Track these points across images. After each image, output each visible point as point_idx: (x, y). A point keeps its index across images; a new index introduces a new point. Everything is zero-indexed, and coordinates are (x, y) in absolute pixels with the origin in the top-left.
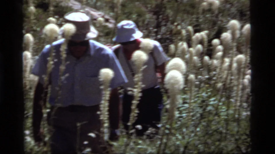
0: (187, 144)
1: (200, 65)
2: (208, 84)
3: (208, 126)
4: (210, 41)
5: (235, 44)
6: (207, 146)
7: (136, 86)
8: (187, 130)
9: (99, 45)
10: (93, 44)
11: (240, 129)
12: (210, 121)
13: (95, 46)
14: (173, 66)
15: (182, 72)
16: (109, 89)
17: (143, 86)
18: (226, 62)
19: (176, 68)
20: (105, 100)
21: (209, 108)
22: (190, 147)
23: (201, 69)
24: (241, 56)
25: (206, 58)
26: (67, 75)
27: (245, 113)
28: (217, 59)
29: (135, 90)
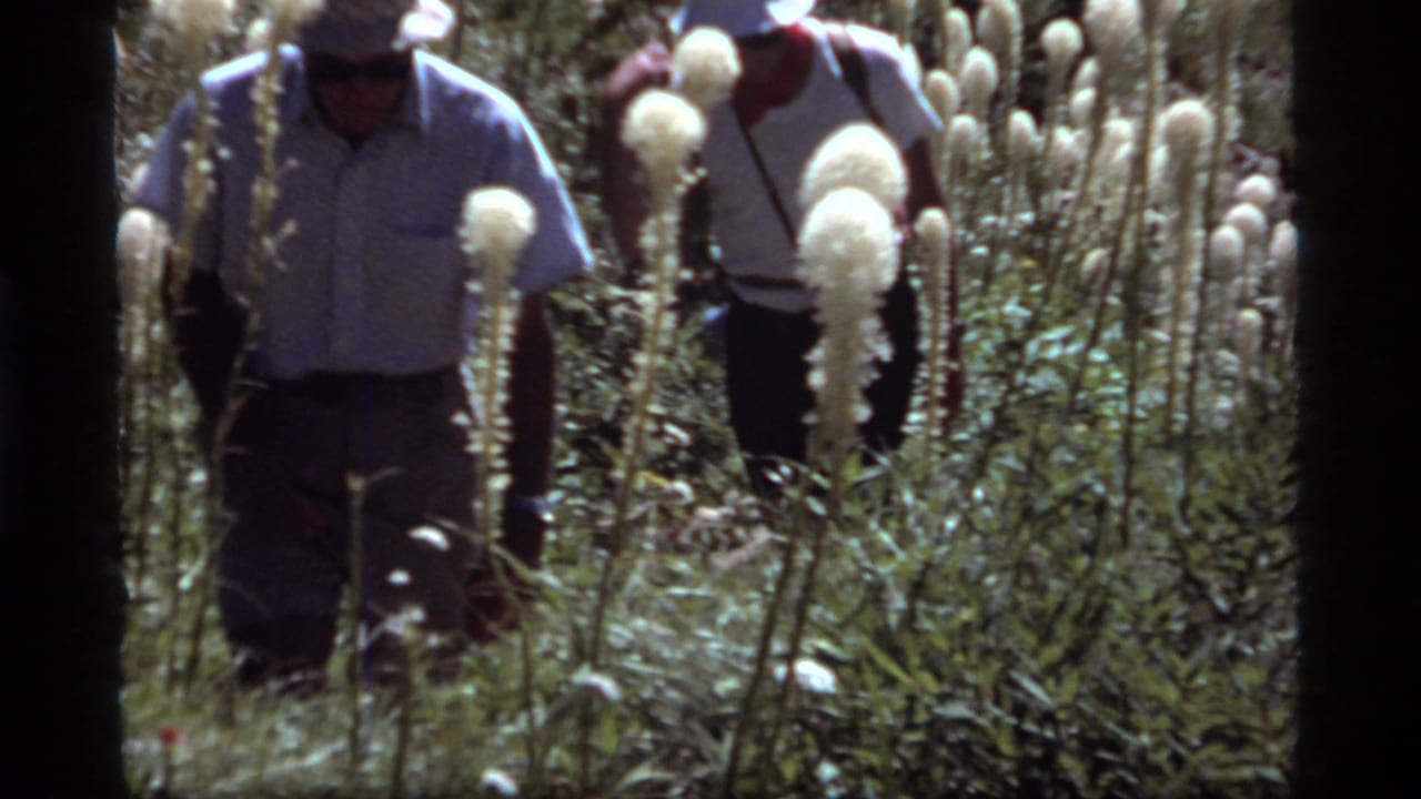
0: (923, 573)
1: (986, 155)
2: (1029, 252)
3: (1033, 473)
4: (1032, 33)
5: (1160, 46)
6: (1027, 580)
7: (649, 278)
8: (920, 496)
9: (458, 77)
10: (431, 72)
11: (1200, 489)
12: (1040, 450)
13: (439, 85)
14: (841, 167)
15: (885, 201)
16: (515, 294)
17: (687, 275)
18: (1119, 141)
19: (860, 177)
20: (493, 354)
21: (1042, 380)
22: (939, 588)
23: (997, 180)
24: (1192, 108)
25: (1021, 120)
26: (290, 228)
27: (1225, 403)
28: (1070, 122)
29: (645, 298)
